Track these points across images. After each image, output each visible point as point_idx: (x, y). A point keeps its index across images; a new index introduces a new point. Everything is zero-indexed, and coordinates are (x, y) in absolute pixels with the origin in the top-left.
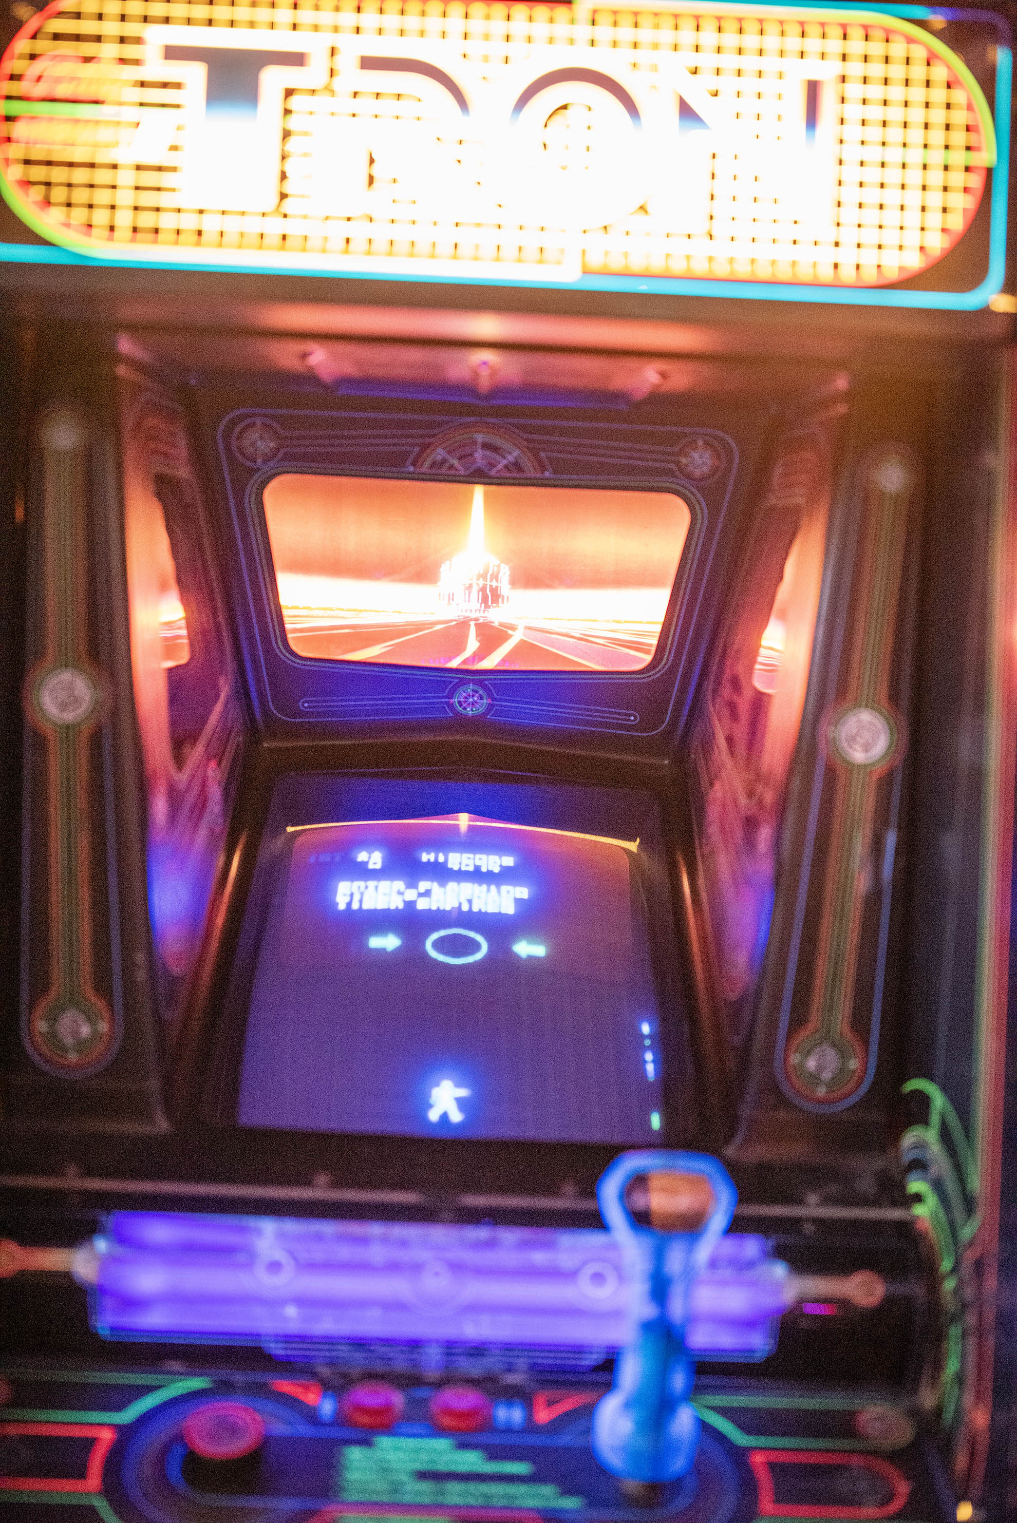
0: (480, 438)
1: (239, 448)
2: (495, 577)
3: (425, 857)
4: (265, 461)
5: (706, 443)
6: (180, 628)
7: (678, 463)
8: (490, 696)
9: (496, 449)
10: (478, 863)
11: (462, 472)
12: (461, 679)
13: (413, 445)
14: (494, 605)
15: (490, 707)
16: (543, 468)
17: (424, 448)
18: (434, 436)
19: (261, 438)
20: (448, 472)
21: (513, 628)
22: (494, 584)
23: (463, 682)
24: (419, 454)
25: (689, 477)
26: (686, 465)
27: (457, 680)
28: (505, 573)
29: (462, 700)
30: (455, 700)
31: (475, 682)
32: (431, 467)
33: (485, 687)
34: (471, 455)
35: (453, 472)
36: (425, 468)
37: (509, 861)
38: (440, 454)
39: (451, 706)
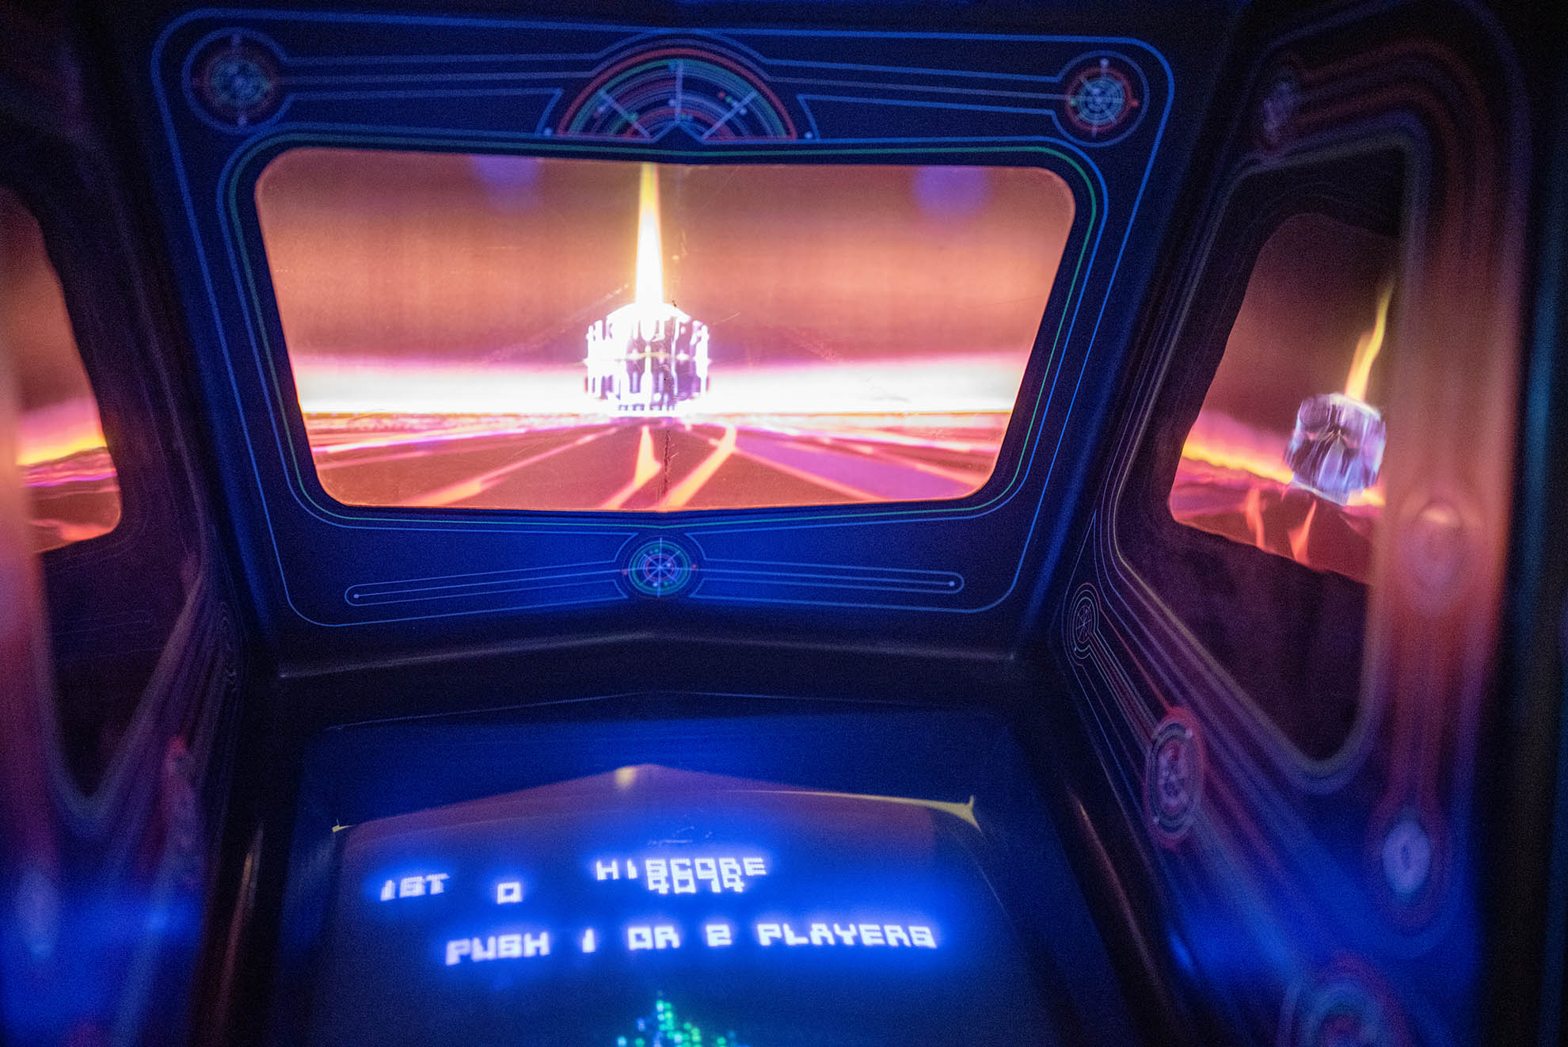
0: (680, 68)
1: (199, 93)
2: (684, 343)
3: (603, 871)
4: (253, 121)
5: (1114, 64)
6: (103, 466)
7: (1060, 106)
8: (697, 560)
9: (710, 90)
10: (702, 875)
11: (646, 137)
12: (642, 532)
13: (554, 83)
14: (684, 394)
15: (696, 577)
16: (802, 128)
17: (573, 89)
18: (589, 65)
19: (243, 71)
20: (619, 139)
21: (719, 433)
22: (683, 357)
23: (645, 537)
24: (564, 104)
25: (1082, 134)
26: (1075, 110)
27: (636, 534)
28: (702, 337)
29: (645, 568)
30: (631, 570)
31: (669, 536)
32: (586, 129)
33: (686, 544)
34: (665, 103)
35: (627, 138)
36: (574, 133)
37: (756, 865)
38: (603, 101)
39: (624, 581)
